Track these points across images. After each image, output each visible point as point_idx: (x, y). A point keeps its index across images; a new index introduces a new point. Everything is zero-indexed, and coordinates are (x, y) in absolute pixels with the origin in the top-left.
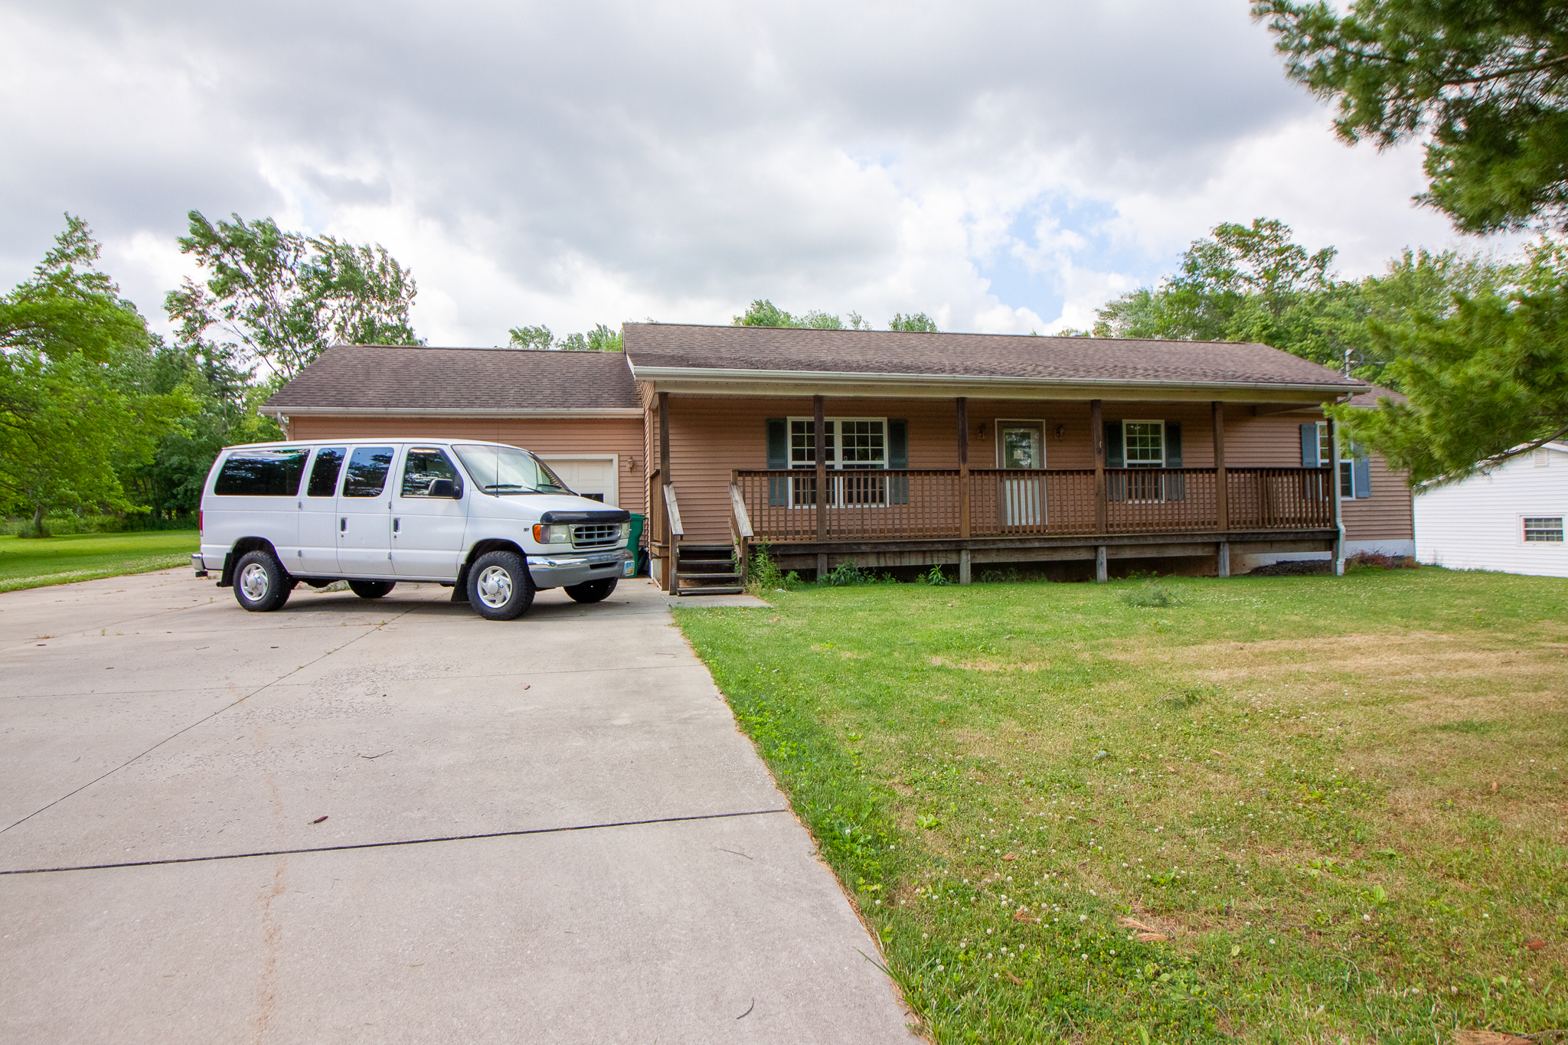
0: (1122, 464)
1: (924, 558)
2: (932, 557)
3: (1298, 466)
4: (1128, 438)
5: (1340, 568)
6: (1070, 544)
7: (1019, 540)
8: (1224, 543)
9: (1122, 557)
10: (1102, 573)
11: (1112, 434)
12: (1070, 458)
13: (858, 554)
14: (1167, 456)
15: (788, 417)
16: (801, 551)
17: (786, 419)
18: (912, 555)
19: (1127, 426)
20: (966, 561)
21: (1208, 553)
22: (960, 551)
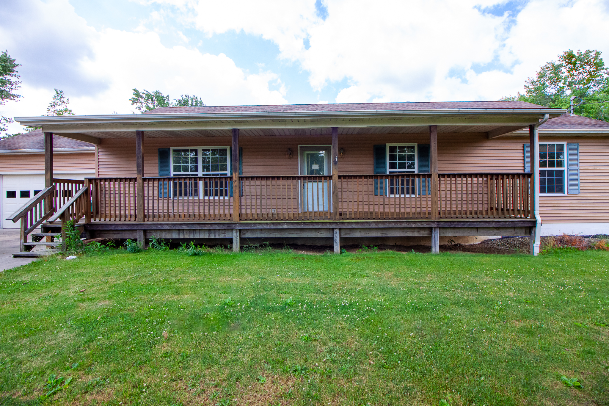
0: (385, 171)
2: (215, 233)
3: (522, 172)
4: (390, 155)
5: (537, 250)
6: (311, 227)
7: (273, 223)
8: (435, 228)
9: (356, 236)
12: (351, 168)
13: (165, 230)
14: (420, 166)
15: (387, 144)
16: (125, 228)
17: (385, 145)
18: (201, 231)
19: (390, 147)
20: (235, 236)
21: (423, 234)
22: (232, 230)
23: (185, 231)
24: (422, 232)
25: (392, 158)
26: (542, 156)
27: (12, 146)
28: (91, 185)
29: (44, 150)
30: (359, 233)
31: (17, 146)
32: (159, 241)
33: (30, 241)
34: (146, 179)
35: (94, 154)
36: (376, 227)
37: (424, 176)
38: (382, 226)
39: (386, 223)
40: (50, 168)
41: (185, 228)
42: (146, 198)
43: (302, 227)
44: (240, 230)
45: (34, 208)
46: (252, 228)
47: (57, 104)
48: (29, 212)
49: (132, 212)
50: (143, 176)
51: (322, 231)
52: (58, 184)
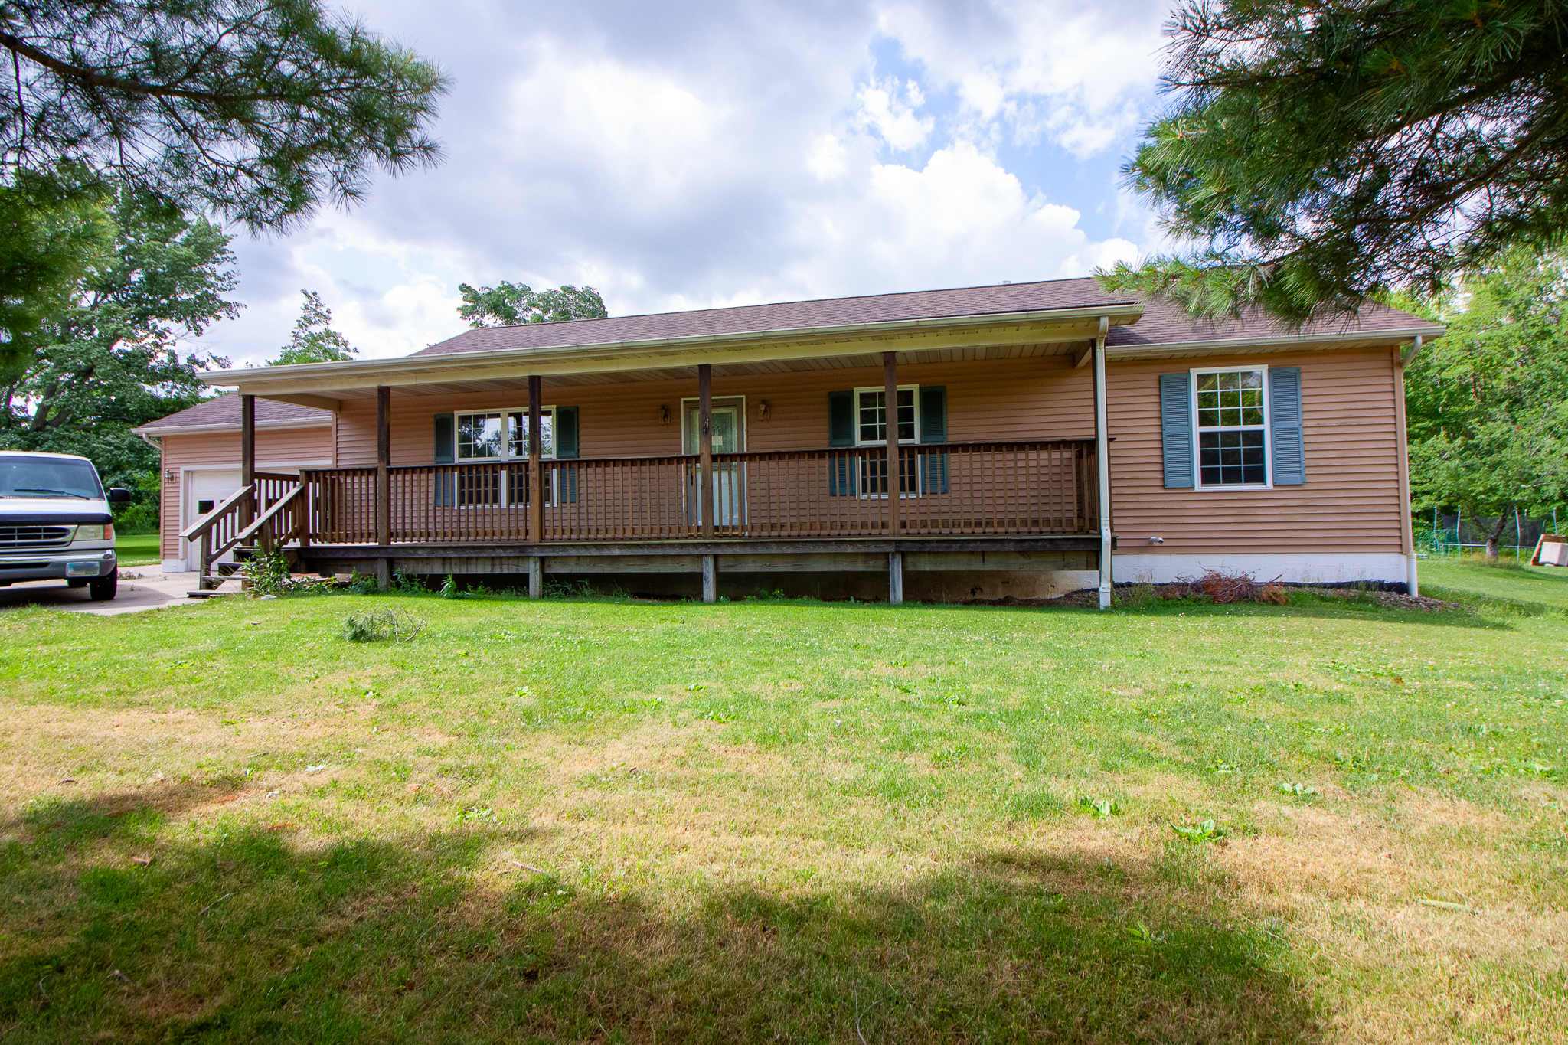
0: (852, 444)
1: (493, 565)
2: (501, 564)
4: (862, 412)
5: (1105, 599)
6: (660, 552)
9: (747, 570)
10: (709, 590)
11: (840, 406)
12: (782, 441)
13: (422, 559)
14: (924, 433)
15: (855, 389)
16: (359, 555)
17: (852, 392)
18: (480, 562)
19: (862, 396)
20: (533, 570)
21: (874, 567)
22: (528, 557)
23: (453, 562)
24: (871, 563)
25: (866, 416)
26: (1205, 399)
27: (208, 418)
28: (311, 484)
29: (241, 424)
30: (752, 565)
31: (216, 417)
32: (410, 578)
33: (215, 575)
34: (392, 469)
35: (329, 429)
36: (779, 552)
37: (932, 449)
38: (789, 551)
39: (797, 545)
40: (249, 457)
41: (452, 554)
42: (392, 503)
43: (646, 552)
44: (542, 560)
45: (222, 520)
46: (561, 554)
47: (310, 322)
48: (215, 527)
49: (372, 528)
50: (389, 464)
51: (686, 561)
52: (263, 482)
